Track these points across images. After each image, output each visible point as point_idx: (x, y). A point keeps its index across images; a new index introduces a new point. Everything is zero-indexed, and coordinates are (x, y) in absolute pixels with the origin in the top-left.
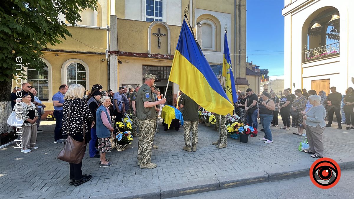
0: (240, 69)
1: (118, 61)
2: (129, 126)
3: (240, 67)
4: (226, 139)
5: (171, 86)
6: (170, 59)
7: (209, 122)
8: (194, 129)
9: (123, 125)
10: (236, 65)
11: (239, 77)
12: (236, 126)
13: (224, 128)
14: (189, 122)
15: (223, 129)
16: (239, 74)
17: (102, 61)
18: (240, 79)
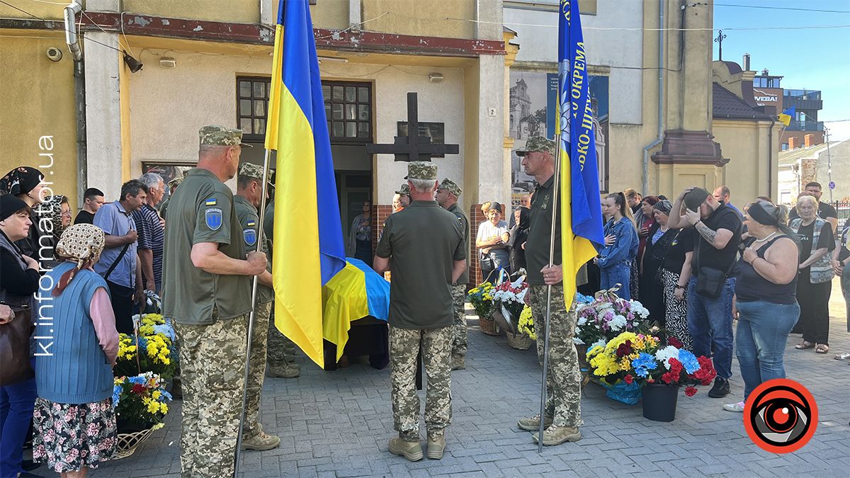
0: (681, 91)
1: (125, 59)
2: (160, 350)
3: (683, 82)
4: (574, 407)
5: (367, 168)
6: (358, 50)
7: (520, 330)
8: (432, 361)
9: (132, 348)
10: (663, 72)
11: (681, 129)
12: (625, 349)
13: (568, 358)
14: (413, 334)
15: (562, 360)
16: (681, 115)
17: (51, 58)
18: (685, 137)
